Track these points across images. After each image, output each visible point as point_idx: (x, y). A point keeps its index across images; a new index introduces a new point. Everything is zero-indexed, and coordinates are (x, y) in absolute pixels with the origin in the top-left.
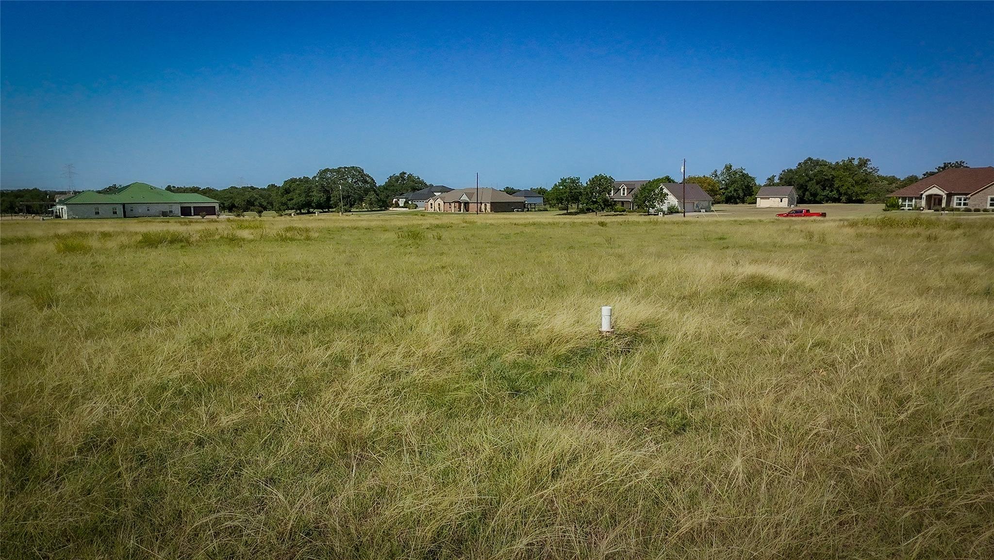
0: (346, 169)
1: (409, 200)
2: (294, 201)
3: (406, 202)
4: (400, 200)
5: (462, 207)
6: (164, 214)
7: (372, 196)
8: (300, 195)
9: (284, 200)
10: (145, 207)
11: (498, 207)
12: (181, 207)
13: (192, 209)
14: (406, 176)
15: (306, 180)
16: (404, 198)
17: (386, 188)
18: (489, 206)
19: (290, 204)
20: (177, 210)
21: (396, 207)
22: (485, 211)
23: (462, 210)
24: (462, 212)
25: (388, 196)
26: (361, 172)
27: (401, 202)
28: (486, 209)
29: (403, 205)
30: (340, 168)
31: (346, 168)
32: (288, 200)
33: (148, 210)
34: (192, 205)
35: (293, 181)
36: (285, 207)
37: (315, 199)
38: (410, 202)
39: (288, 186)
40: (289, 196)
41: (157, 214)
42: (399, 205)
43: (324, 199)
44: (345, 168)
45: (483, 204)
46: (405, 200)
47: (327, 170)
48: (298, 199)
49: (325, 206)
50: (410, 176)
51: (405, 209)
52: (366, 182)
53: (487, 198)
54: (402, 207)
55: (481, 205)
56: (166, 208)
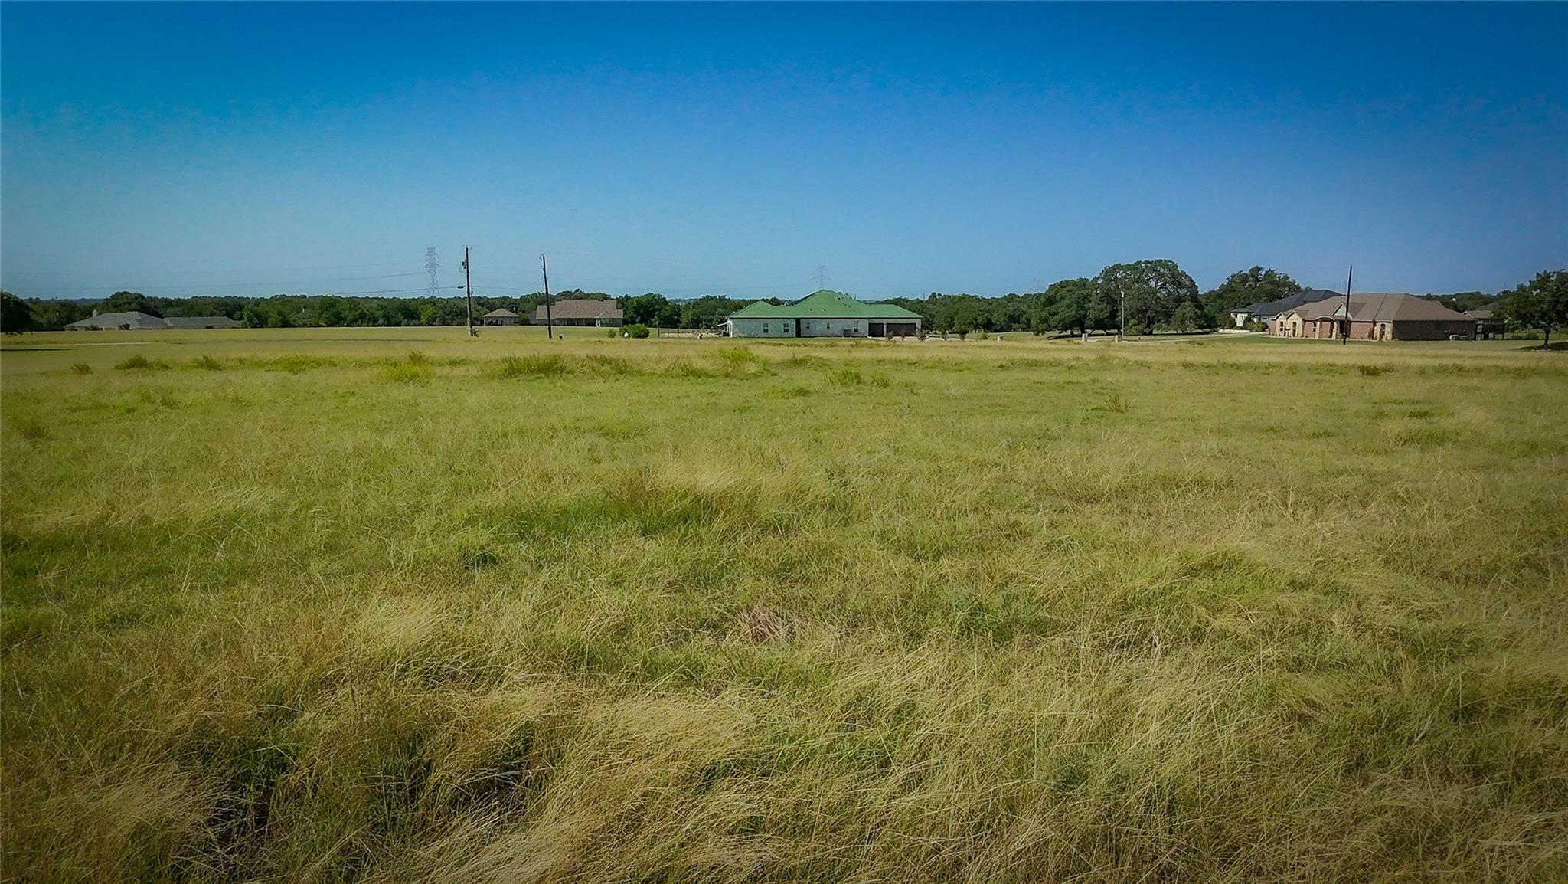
0: (1149, 265)
1: (1254, 316)
2: (1057, 317)
3: (1248, 320)
4: (1238, 316)
5: (1335, 329)
6: (847, 334)
7: (1188, 308)
8: (1068, 306)
9: (1045, 314)
10: (824, 322)
11: (1407, 331)
12: (870, 324)
13: (885, 326)
14: (1263, 273)
15: (1083, 283)
16: (1245, 313)
17: (1220, 295)
18: (1389, 328)
19: (1052, 321)
20: (864, 326)
21: (1231, 328)
22: (1381, 336)
23: (1334, 334)
24: (1334, 338)
25: (1223, 308)
26: (1172, 268)
27: (1240, 320)
28: (1382, 333)
29: (1241, 325)
30: (1139, 262)
31: (1149, 262)
32: (1050, 315)
33: (828, 327)
34: (885, 322)
35: (1063, 285)
36: (1045, 326)
37: (1092, 314)
38: (1255, 320)
39: (1052, 293)
40: (1052, 309)
41: (839, 334)
42: (1236, 324)
43: (1104, 315)
44: (1147, 262)
45: (1378, 326)
46: (1246, 315)
47: (1118, 266)
48: (1065, 312)
49: (1108, 324)
50: (1270, 274)
51: (1244, 331)
52: (1180, 285)
53: (1391, 314)
54: (1241, 329)
55: (1375, 325)
56: (850, 325)
